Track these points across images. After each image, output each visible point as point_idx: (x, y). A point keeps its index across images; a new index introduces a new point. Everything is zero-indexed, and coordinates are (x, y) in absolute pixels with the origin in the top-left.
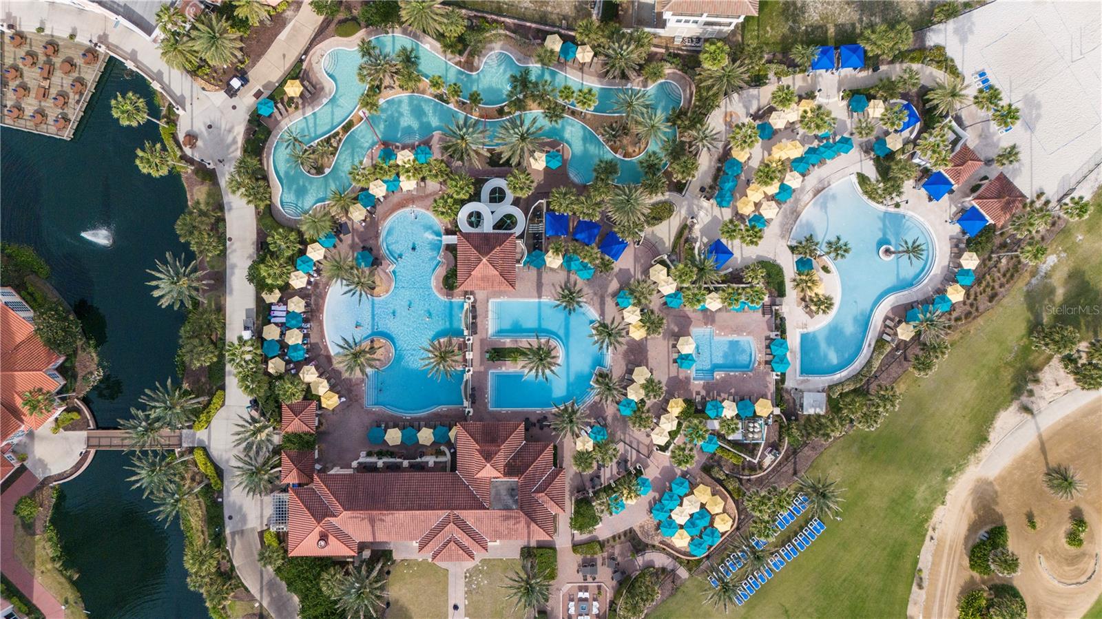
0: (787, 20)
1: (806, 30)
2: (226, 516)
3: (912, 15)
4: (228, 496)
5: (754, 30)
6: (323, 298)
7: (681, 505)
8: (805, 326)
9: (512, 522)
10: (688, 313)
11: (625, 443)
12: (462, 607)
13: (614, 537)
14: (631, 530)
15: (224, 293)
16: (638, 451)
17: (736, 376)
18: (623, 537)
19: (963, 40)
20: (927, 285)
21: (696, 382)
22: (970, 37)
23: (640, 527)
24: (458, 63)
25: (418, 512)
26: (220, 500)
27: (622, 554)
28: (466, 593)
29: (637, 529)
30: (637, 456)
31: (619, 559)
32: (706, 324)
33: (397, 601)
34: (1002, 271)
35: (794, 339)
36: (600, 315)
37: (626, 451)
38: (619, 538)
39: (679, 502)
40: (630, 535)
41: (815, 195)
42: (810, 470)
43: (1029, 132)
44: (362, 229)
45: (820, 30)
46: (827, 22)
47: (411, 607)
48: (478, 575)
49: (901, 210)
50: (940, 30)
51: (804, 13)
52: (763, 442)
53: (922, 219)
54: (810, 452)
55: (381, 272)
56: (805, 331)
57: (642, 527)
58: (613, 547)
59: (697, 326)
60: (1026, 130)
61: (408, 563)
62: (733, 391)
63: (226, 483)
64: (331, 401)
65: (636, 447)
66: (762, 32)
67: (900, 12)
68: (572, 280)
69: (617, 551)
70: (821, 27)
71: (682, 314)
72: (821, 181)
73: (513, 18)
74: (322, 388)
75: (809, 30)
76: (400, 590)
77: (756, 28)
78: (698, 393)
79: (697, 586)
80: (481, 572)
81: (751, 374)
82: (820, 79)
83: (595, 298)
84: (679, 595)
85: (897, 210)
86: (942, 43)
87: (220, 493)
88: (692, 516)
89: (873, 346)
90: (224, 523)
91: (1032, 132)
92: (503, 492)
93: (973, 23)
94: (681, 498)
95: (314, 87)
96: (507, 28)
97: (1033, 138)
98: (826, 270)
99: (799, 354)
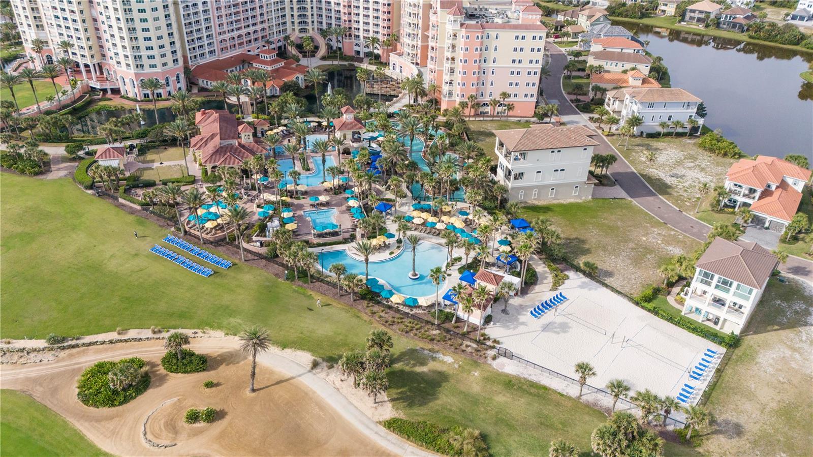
8: (351, 250)
17: (309, 224)
19: (581, 287)
21: (302, 213)
22: (586, 289)
32: (340, 211)
34: (427, 333)
41: (437, 244)
43: (542, 329)
54: (263, 265)
56: (346, 251)
86: (571, 278)
91: (542, 331)
97: (539, 332)
98: (391, 253)
99: (331, 250)
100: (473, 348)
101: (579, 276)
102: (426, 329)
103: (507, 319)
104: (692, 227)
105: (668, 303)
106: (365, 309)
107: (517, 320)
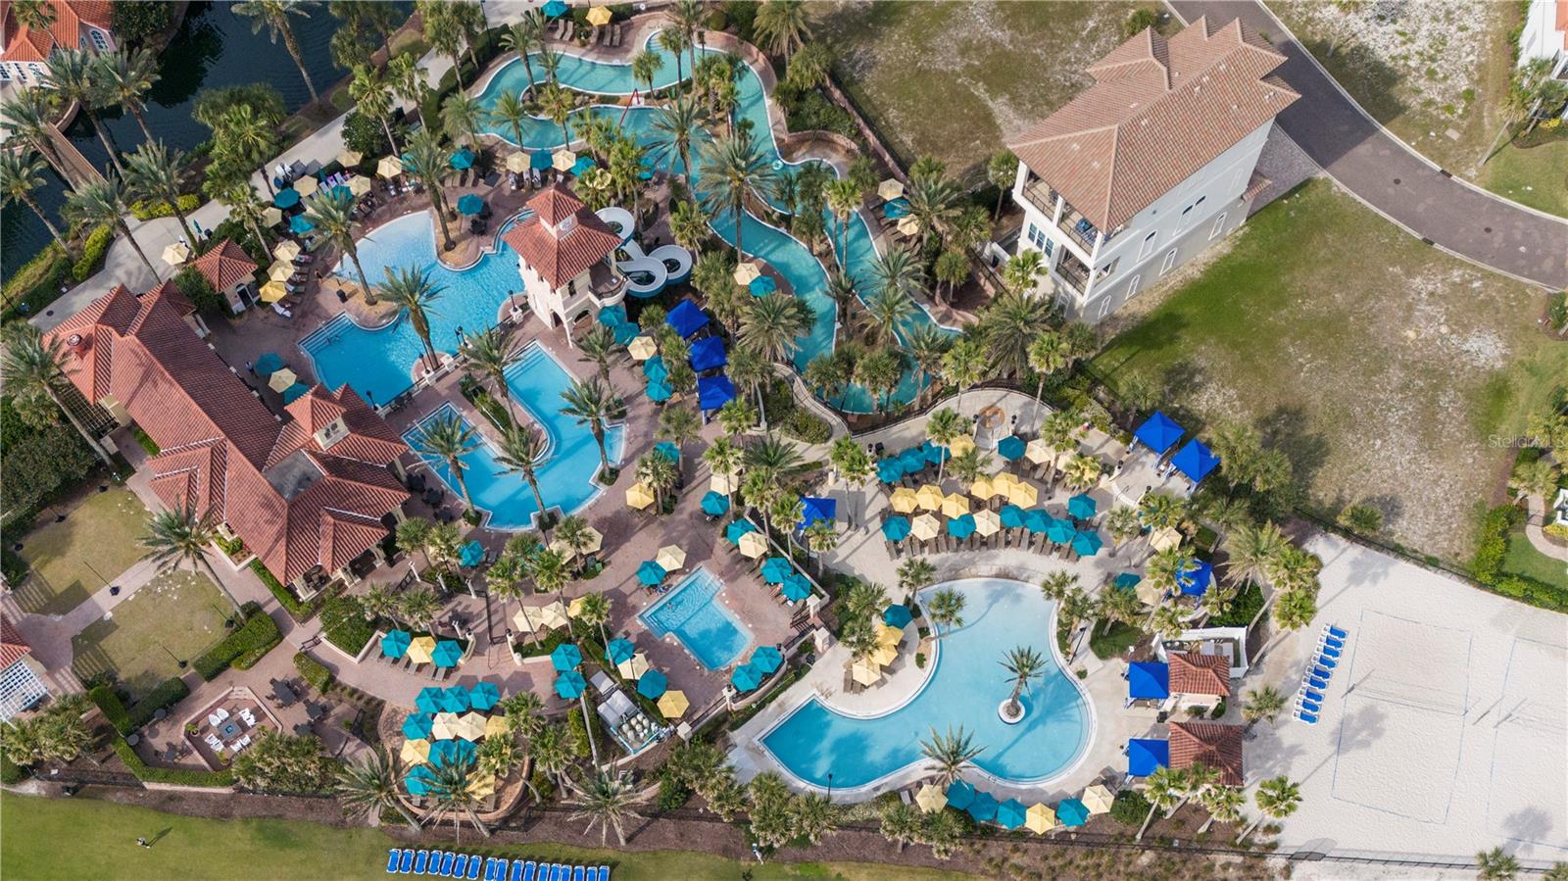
0: (1167, 382)
1: (1177, 409)
2: (49, 308)
3: (1320, 503)
4: (76, 294)
5: (1118, 360)
6: (393, 217)
7: (460, 715)
8: (828, 695)
9: (267, 515)
10: (717, 546)
11: (488, 606)
12: (121, 596)
13: (354, 691)
14: (381, 704)
15: (314, 130)
16: (490, 628)
17: (687, 658)
18: (362, 702)
19: (1355, 580)
20: (1021, 792)
21: (639, 622)
22: (1367, 583)
23: (394, 711)
24: (779, 141)
25: (195, 406)
26: (64, 290)
27: (338, 718)
28: (143, 588)
29: (387, 708)
30: (483, 633)
31: (330, 721)
32: (722, 575)
33: (73, 524)
34: (1131, 868)
35: (798, 695)
36: (625, 460)
37: (479, 615)
38: (359, 698)
39: (462, 709)
40: (374, 707)
41: (997, 576)
42: (649, 856)
43: (1335, 748)
44: (507, 193)
45: (1193, 423)
46: (1211, 424)
47: (78, 544)
48: (178, 582)
49: (1081, 684)
50: (1337, 545)
51: (1193, 392)
52: (633, 756)
53: (1094, 716)
54: (671, 836)
55: (474, 243)
56: (822, 700)
57: (395, 712)
58: (341, 701)
59: (709, 567)
60: (1332, 743)
61: (133, 501)
62: (666, 670)
63: (89, 281)
64: (274, 291)
65: (493, 622)
66: (1124, 369)
67: (1308, 486)
68: (640, 399)
69: (338, 710)
70: (1198, 421)
71: (709, 541)
72: (1021, 568)
73: (878, 138)
74: (281, 274)
75: (1181, 412)
76: (91, 517)
77: (1122, 360)
78: (627, 634)
79: (372, 846)
80: (185, 582)
81: (706, 671)
82: (1138, 468)
83: (641, 439)
84: (342, 835)
85: (1076, 678)
86: (1325, 560)
87: (75, 283)
88: (457, 738)
89: (879, 793)
90: (38, 311)
91: (1338, 752)
92: (297, 472)
93: (1386, 574)
94: (470, 709)
95: (621, 42)
96: (864, 146)
97: (1332, 761)
98: (921, 660)
99: (785, 716)
100: (1237, 867)
101: (1335, 545)
102: (1124, 859)
103: (1259, 751)
104: (1488, 230)
105: (1534, 550)
106: (975, 862)
107: (1277, 744)
